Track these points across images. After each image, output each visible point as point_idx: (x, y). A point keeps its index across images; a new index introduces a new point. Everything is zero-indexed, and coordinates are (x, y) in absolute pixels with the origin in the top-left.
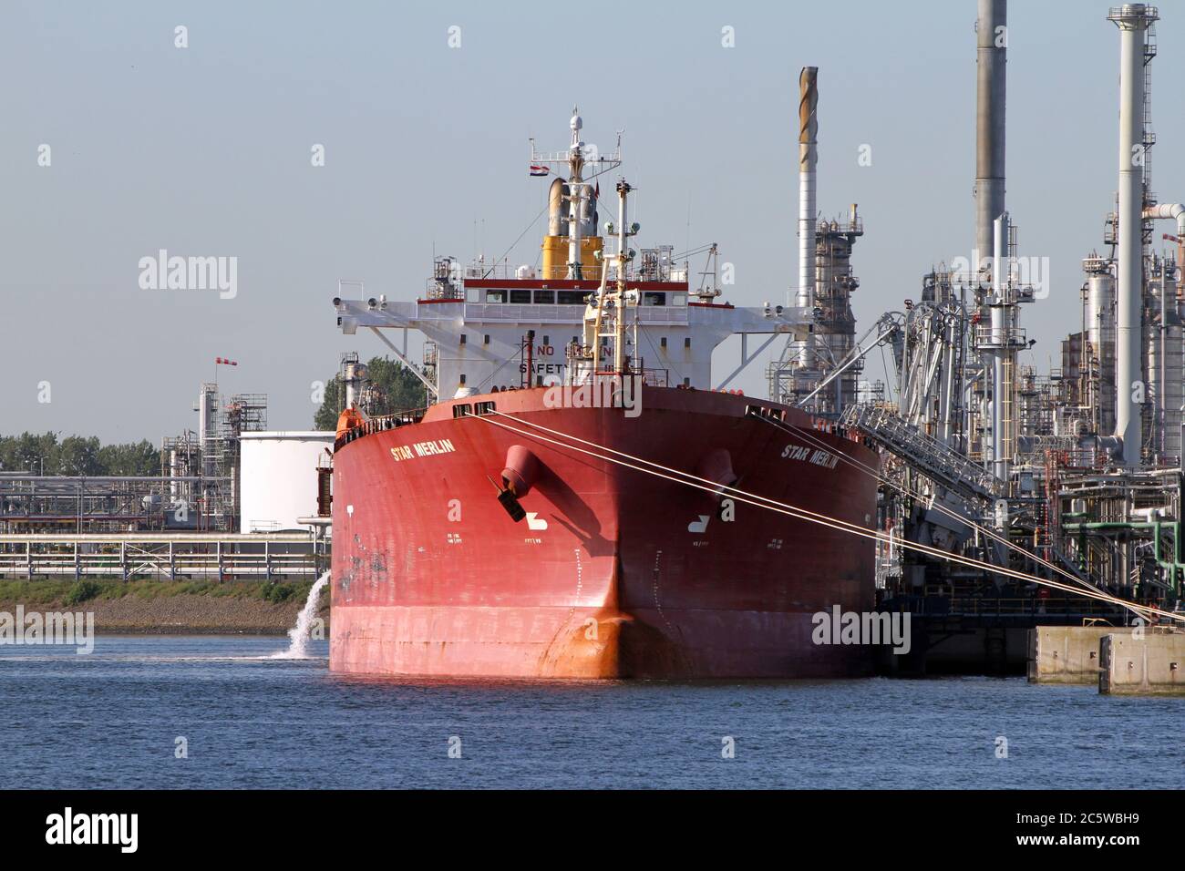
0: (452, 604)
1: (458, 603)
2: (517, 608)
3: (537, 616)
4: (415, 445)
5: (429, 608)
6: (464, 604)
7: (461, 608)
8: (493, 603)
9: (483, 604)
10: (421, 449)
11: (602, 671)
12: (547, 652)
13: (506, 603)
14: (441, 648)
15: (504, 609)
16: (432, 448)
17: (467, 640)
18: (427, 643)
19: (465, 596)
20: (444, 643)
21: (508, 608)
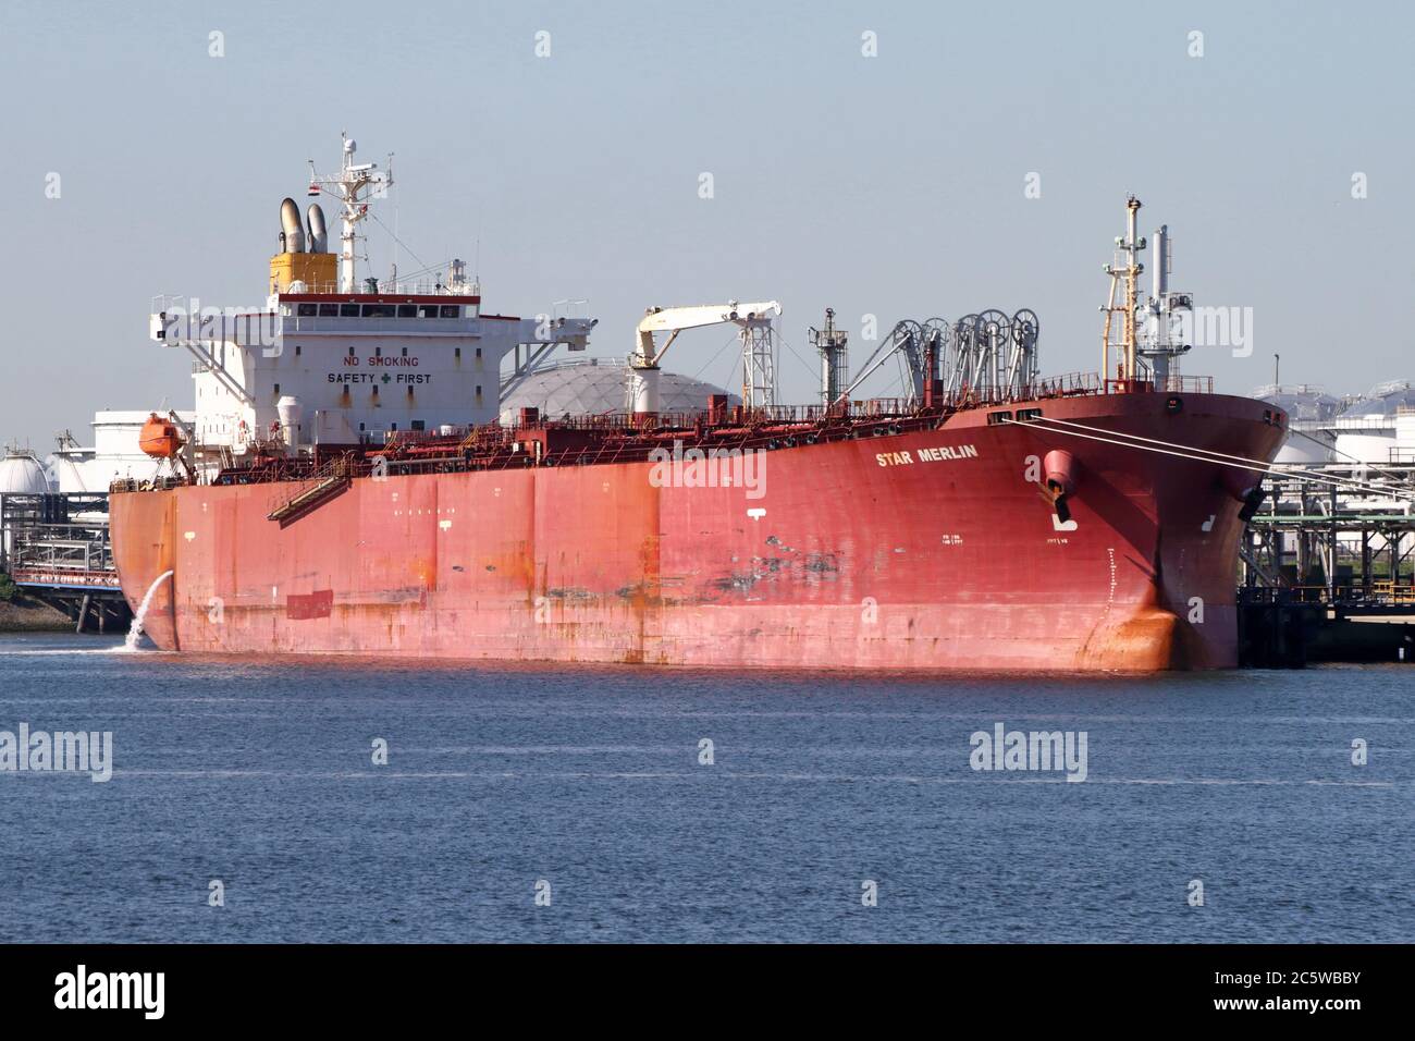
0: (948, 602)
1: (954, 600)
2: (1035, 605)
3: (1063, 613)
4: (920, 452)
5: (911, 606)
6: (963, 602)
7: (959, 605)
8: (1005, 601)
9: (989, 601)
10: (925, 455)
11: (1161, 664)
12: (1086, 647)
13: (1021, 600)
14: (931, 645)
15: (1017, 606)
16: (943, 455)
17: (970, 636)
18: (909, 639)
19: (965, 594)
20: (936, 640)
21: (1023, 606)
